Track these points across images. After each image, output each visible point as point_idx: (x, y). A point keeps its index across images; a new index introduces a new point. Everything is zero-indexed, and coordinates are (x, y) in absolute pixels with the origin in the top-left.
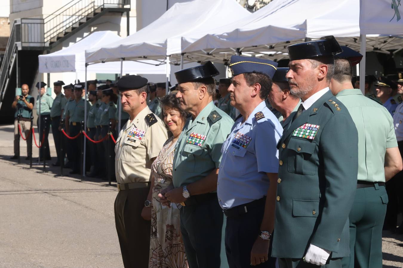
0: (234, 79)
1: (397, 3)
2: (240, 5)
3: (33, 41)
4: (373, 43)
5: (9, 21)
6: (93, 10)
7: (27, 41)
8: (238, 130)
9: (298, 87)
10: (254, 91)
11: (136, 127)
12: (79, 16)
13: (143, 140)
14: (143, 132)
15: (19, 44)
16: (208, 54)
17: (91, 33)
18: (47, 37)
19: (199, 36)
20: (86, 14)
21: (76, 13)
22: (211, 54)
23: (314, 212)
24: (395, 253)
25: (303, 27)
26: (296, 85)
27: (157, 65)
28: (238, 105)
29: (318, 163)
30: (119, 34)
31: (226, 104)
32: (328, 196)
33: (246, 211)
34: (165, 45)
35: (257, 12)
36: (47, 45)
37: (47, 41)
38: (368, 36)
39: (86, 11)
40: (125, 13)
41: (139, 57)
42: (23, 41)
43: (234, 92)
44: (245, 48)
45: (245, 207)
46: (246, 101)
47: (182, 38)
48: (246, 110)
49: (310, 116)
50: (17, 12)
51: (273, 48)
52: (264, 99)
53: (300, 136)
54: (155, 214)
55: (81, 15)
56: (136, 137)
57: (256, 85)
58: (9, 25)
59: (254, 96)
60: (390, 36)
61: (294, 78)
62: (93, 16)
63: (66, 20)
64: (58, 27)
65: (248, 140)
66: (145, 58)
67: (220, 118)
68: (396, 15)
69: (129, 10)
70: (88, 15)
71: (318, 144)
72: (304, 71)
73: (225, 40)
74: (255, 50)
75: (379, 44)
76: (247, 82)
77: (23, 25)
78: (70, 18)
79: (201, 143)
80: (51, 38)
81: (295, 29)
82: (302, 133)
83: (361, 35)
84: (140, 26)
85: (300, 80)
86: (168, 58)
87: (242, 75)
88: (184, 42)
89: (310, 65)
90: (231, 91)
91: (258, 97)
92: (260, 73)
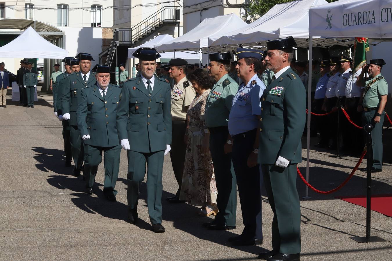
0: (239, 62)
1: (330, 19)
2: (242, 20)
3: (125, 41)
4: (317, 42)
5: (112, 30)
6: (159, 23)
7: (122, 41)
8: (242, 91)
9: (272, 65)
10: (250, 68)
11: (178, 89)
12: (151, 26)
13: (181, 96)
14: (182, 91)
15: (117, 42)
16: (223, 47)
17: (158, 35)
18: (133, 38)
19: (218, 37)
20: (155, 25)
21: (149, 25)
22: (225, 48)
23: (281, 137)
24: (328, 161)
25: (278, 32)
26: (270, 64)
27: (194, 54)
28: (242, 77)
29: (283, 109)
30: (173, 37)
31: (233, 76)
32: (289, 128)
33: (244, 137)
34: (199, 42)
35: (252, 23)
36: (133, 42)
37: (133, 40)
38: (314, 37)
39: (155, 24)
40: (177, 25)
41: (184, 49)
42: (120, 41)
43: (239, 69)
44: (244, 44)
45: (244, 134)
46: (246, 74)
47: (209, 38)
48: (246, 79)
49: (279, 82)
50: (117, 25)
51: (261, 44)
52: (256, 73)
53: (273, 93)
54: (190, 139)
55: (152, 26)
56: (178, 94)
57: (251, 65)
58: (112, 32)
59: (251, 71)
60: (327, 38)
61: (269, 60)
62: (159, 27)
63: (144, 29)
64: (139, 33)
65: (247, 96)
66: (188, 49)
67: (229, 83)
68: (329, 26)
69: (179, 23)
70: (156, 26)
71: (283, 98)
72: (275, 57)
73: (233, 39)
74: (250, 45)
75: (320, 43)
76: (246, 63)
77: (120, 32)
78: (146, 28)
79: (218, 97)
80: (135, 39)
81: (273, 33)
82: (274, 92)
83: (310, 37)
84: (185, 32)
85: (273, 61)
86: (201, 50)
87: (243, 59)
88: (210, 41)
89: (279, 53)
90: (238, 69)
91: (253, 72)
92: (254, 58)
